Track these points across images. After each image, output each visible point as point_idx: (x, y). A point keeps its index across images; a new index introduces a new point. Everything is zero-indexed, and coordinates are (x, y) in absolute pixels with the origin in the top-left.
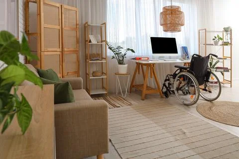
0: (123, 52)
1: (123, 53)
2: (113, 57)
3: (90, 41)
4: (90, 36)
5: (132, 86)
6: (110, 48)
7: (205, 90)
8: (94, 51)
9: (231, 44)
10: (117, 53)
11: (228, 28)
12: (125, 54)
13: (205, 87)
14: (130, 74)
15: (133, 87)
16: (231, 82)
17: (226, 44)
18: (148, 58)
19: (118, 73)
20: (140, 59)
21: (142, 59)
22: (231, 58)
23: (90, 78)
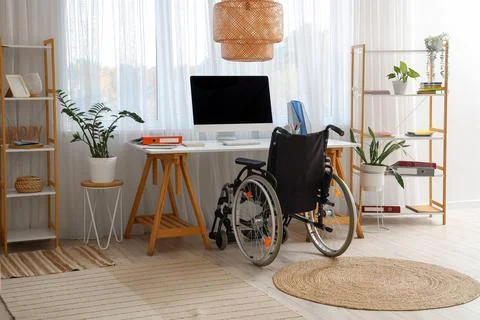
0: (106, 121)
1: (106, 126)
2: (77, 137)
3: (9, 94)
4: (7, 76)
5: (134, 219)
6: (69, 112)
7: (319, 225)
8: (25, 121)
9: (445, 88)
10: (87, 126)
11: (435, 40)
12: (112, 128)
13: (320, 219)
14: (121, 184)
15: (136, 221)
16: (443, 206)
17: (429, 89)
18: (180, 138)
19: (90, 181)
20: (154, 141)
21: (161, 141)
22: (445, 131)
23: (8, 196)
